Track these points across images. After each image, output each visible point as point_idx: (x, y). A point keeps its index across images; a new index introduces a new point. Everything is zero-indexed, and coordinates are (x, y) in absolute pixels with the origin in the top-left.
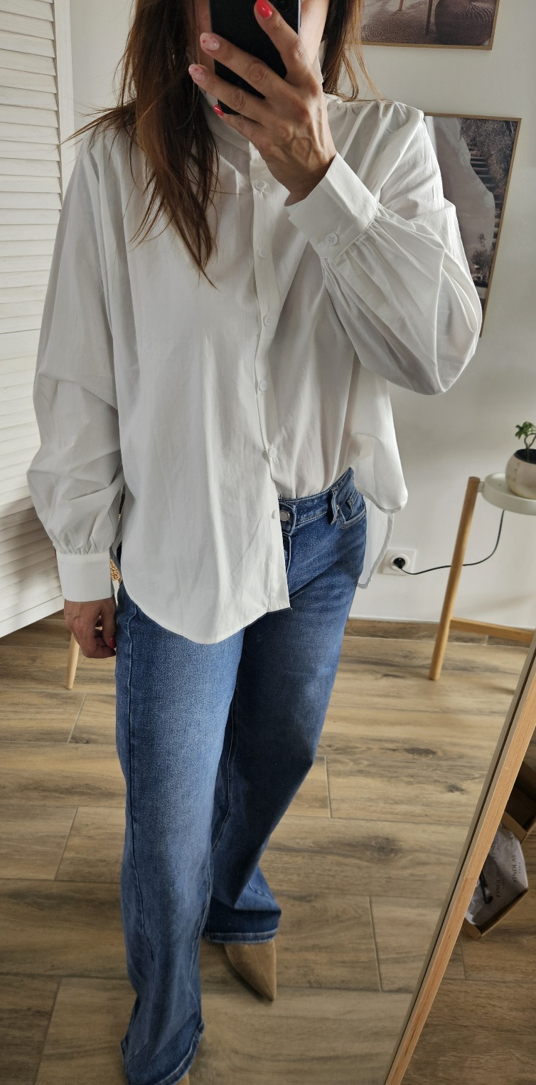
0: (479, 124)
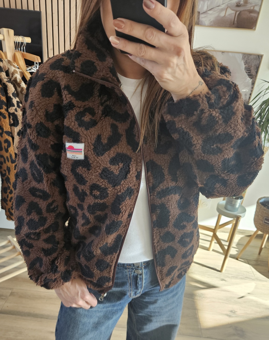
0: (249, 56)
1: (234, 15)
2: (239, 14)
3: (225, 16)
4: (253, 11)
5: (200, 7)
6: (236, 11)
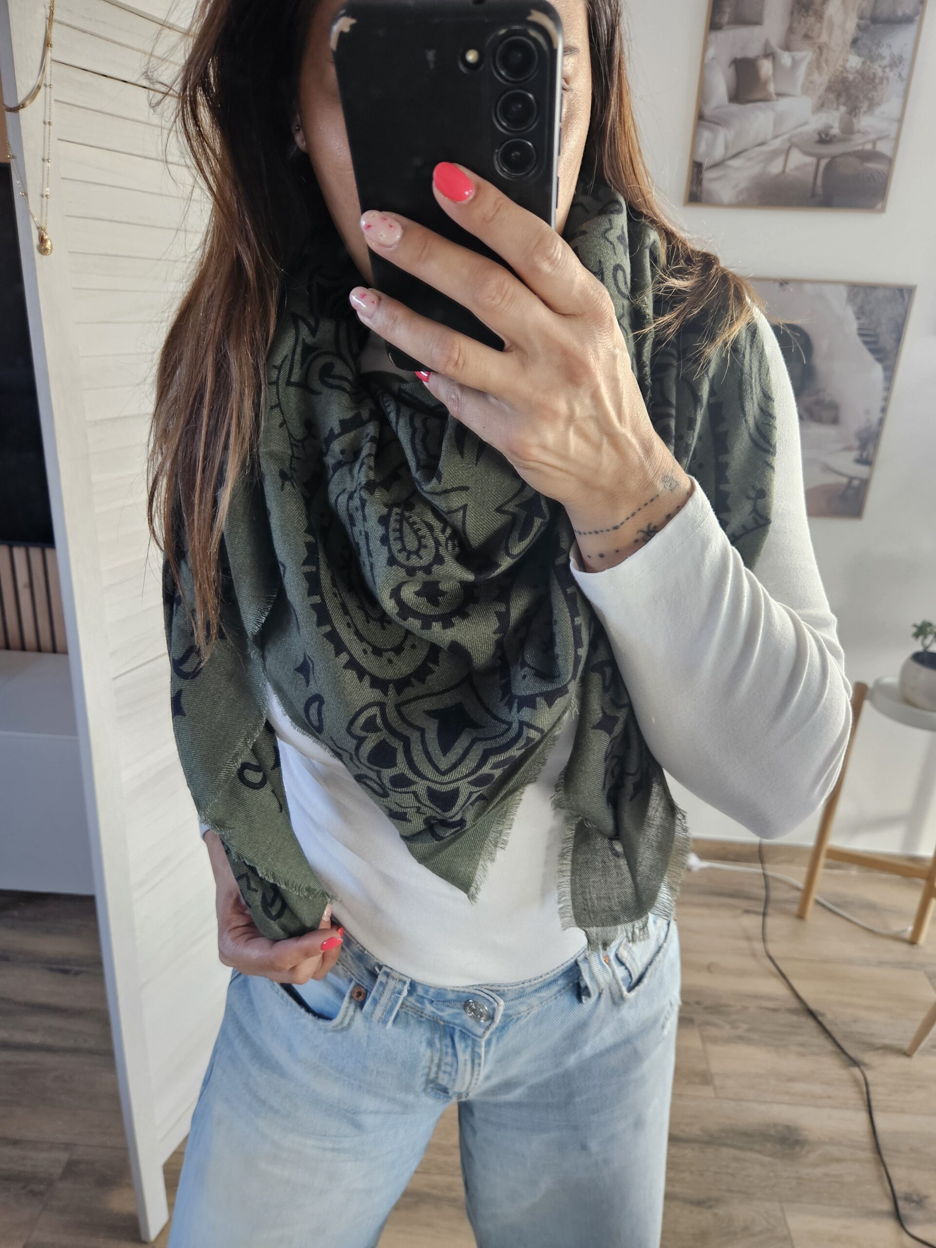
0: (868, 291)
1: (811, 170)
2: (828, 167)
3: (784, 171)
4: (873, 156)
5: (703, 147)
6: (819, 158)
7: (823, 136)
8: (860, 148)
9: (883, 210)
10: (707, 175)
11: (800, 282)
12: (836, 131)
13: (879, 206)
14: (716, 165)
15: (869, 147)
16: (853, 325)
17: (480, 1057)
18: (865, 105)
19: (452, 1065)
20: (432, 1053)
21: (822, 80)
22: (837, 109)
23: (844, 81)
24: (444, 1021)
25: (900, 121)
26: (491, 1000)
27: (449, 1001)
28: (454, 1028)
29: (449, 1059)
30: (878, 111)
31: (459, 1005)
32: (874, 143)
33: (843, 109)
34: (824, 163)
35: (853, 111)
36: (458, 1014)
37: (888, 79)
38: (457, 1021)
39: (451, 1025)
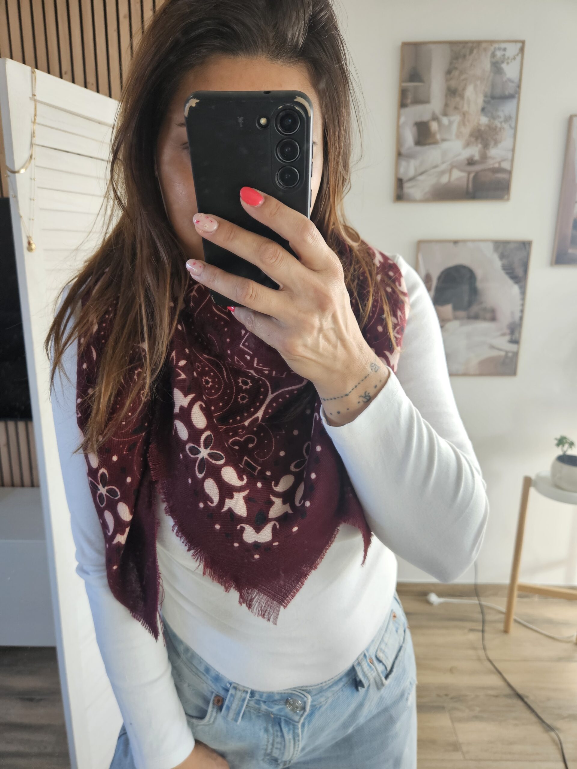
0: (505, 244)
1: (465, 180)
2: (475, 177)
3: (449, 181)
4: (500, 170)
5: (402, 170)
6: (469, 173)
7: (470, 161)
8: (491, 166)
9: (508, 199)
10: (406, 185)
11: (465, 241)
12: (477, 157)
13: (506, 197)
14: (411, 179)
15: (497, 165)
16: (498, 264)
17: (298, 736)
18: (492, 143)
19: (281, 743)
20: (268, 737)
21: (467, 131)
22: (477, 146)
23: (479, 131)
24: (274, 714)
25: (513, 150)
26: (302, 696)
27: (276, 701)
28: (280, 719)
29: (279, 740)
30: (500, 146)
31: (282, 702)
32: (500, 163)
33: (480, 146)
34: (472, 175)
35: (486, 146)
36: (282, 708)
37: (504, 128)
38: (282, 714)
39: (278, 717)
